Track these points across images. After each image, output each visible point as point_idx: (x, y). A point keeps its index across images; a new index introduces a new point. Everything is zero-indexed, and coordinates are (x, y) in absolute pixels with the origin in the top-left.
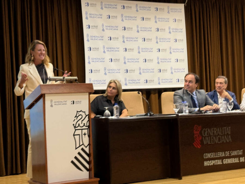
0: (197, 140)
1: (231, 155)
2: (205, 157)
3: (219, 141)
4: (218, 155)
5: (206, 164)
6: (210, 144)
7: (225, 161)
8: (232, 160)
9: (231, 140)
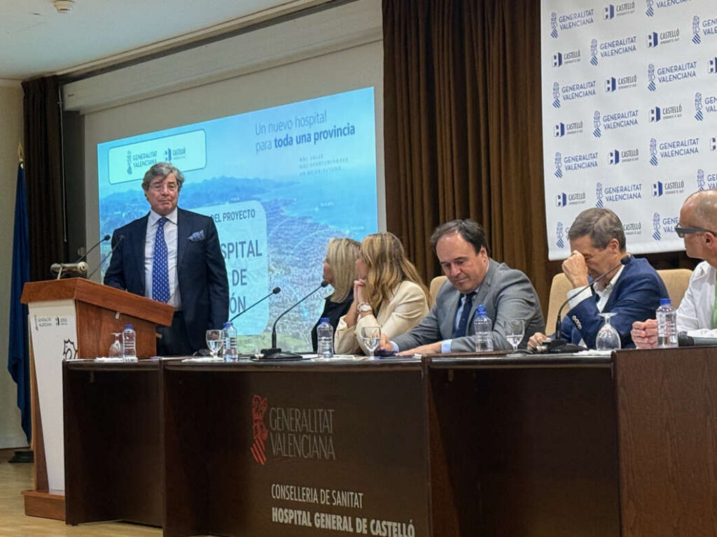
0: (257, 438)
1: (334, 504)
2: (275, 495)
4: (303, 494)
5: (276, 515)
7: (318, 518)
8: (336, 519)
9: (333, 453)
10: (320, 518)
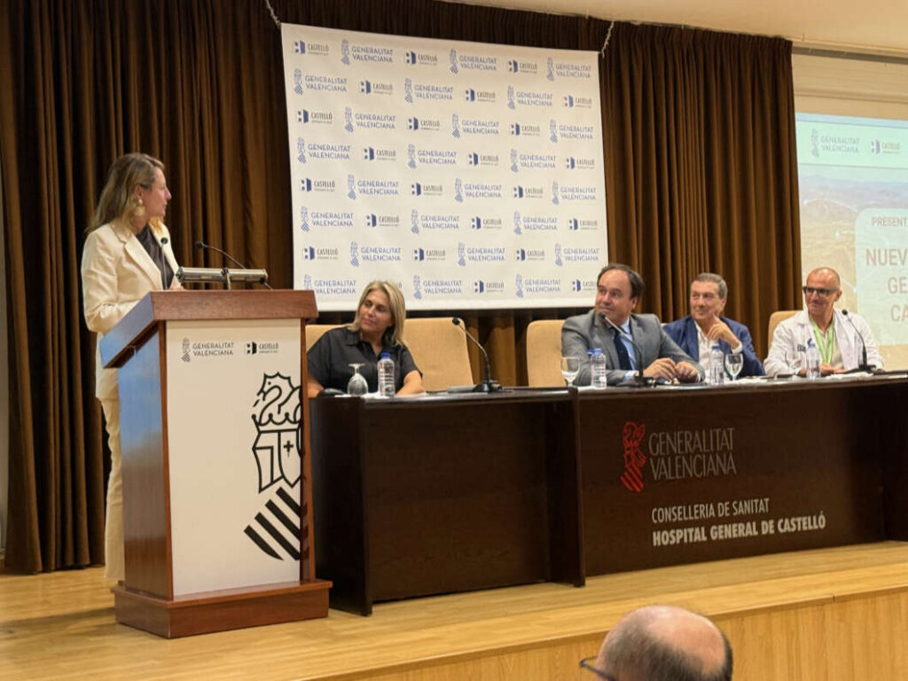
0: (631, 467)
1: (735, 514)
2: (656, 518)
3: (699, 470)
4: (696, 512)
5: (659, 539)
6: (673, 478)
7: (714, 530)
8: (737, 528)
9: (734, 467)
10: (717, 530)
